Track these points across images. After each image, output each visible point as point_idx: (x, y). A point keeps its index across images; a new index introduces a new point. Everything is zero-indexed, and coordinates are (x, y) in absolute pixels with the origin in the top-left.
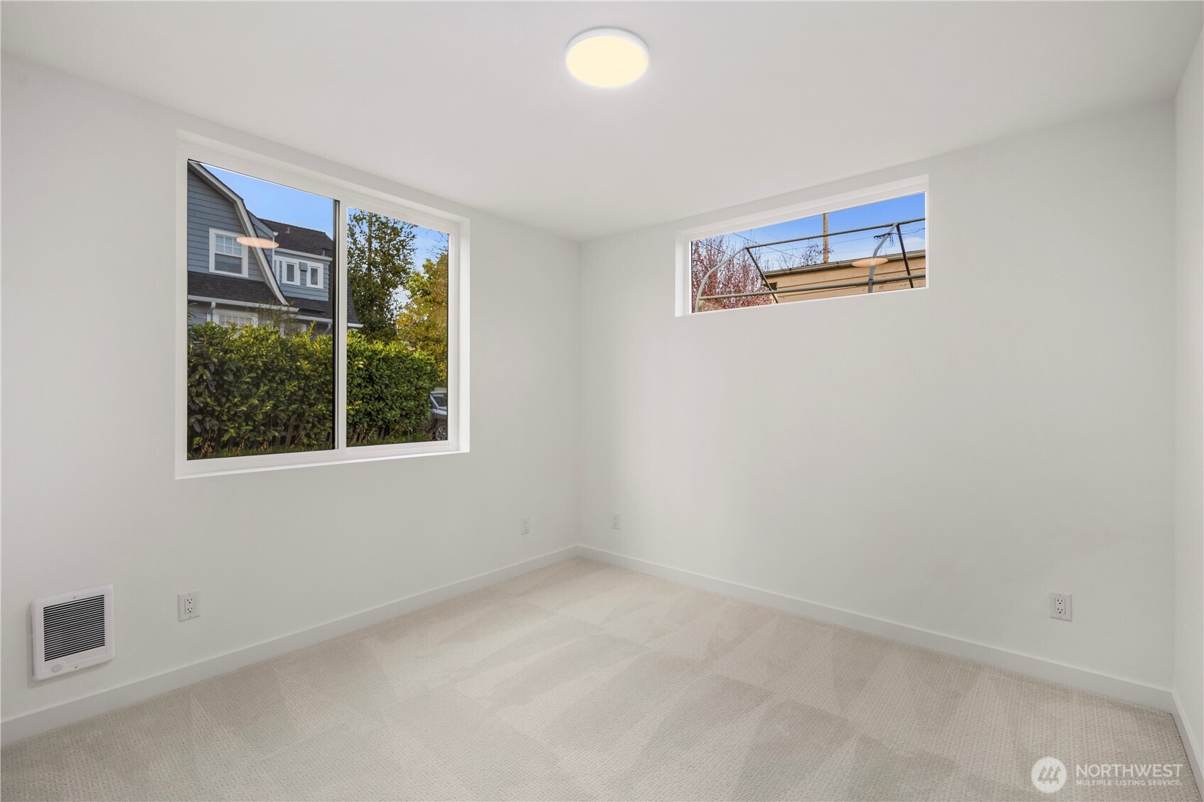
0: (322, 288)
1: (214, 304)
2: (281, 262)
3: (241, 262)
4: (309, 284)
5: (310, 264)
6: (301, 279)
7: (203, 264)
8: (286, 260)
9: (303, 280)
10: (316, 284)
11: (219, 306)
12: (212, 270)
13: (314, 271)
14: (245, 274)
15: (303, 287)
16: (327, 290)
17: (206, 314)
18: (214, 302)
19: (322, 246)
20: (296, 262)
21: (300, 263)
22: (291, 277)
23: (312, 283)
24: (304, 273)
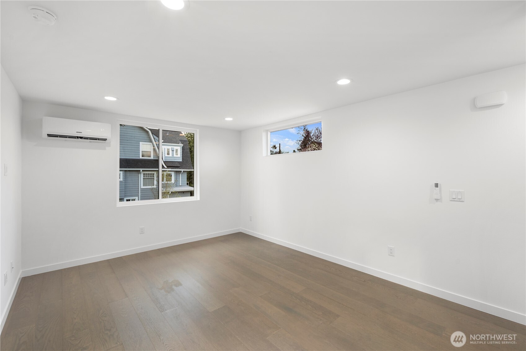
0: (180, 156)
1: (141, 171)
2: (165, 148)
3: (151, 153)
4: (175, 156)
5: (175, 148)
6: (172, 154)
7: (138, 155)
8: (166, 147)
9: (173, 154)
10: (177, 155)
11: (143, 171)
12: (141, 157)
13: (177, 150)
14: (152, 158)
15: (173, 157)
16: (181, 157)
17: (139, 174)
18: (141, 170)
19: (180, 139)
20: (170, 147)
21: (172, 148)
22: (168, 154)
23: (176, 155)
24: (173, 151)
